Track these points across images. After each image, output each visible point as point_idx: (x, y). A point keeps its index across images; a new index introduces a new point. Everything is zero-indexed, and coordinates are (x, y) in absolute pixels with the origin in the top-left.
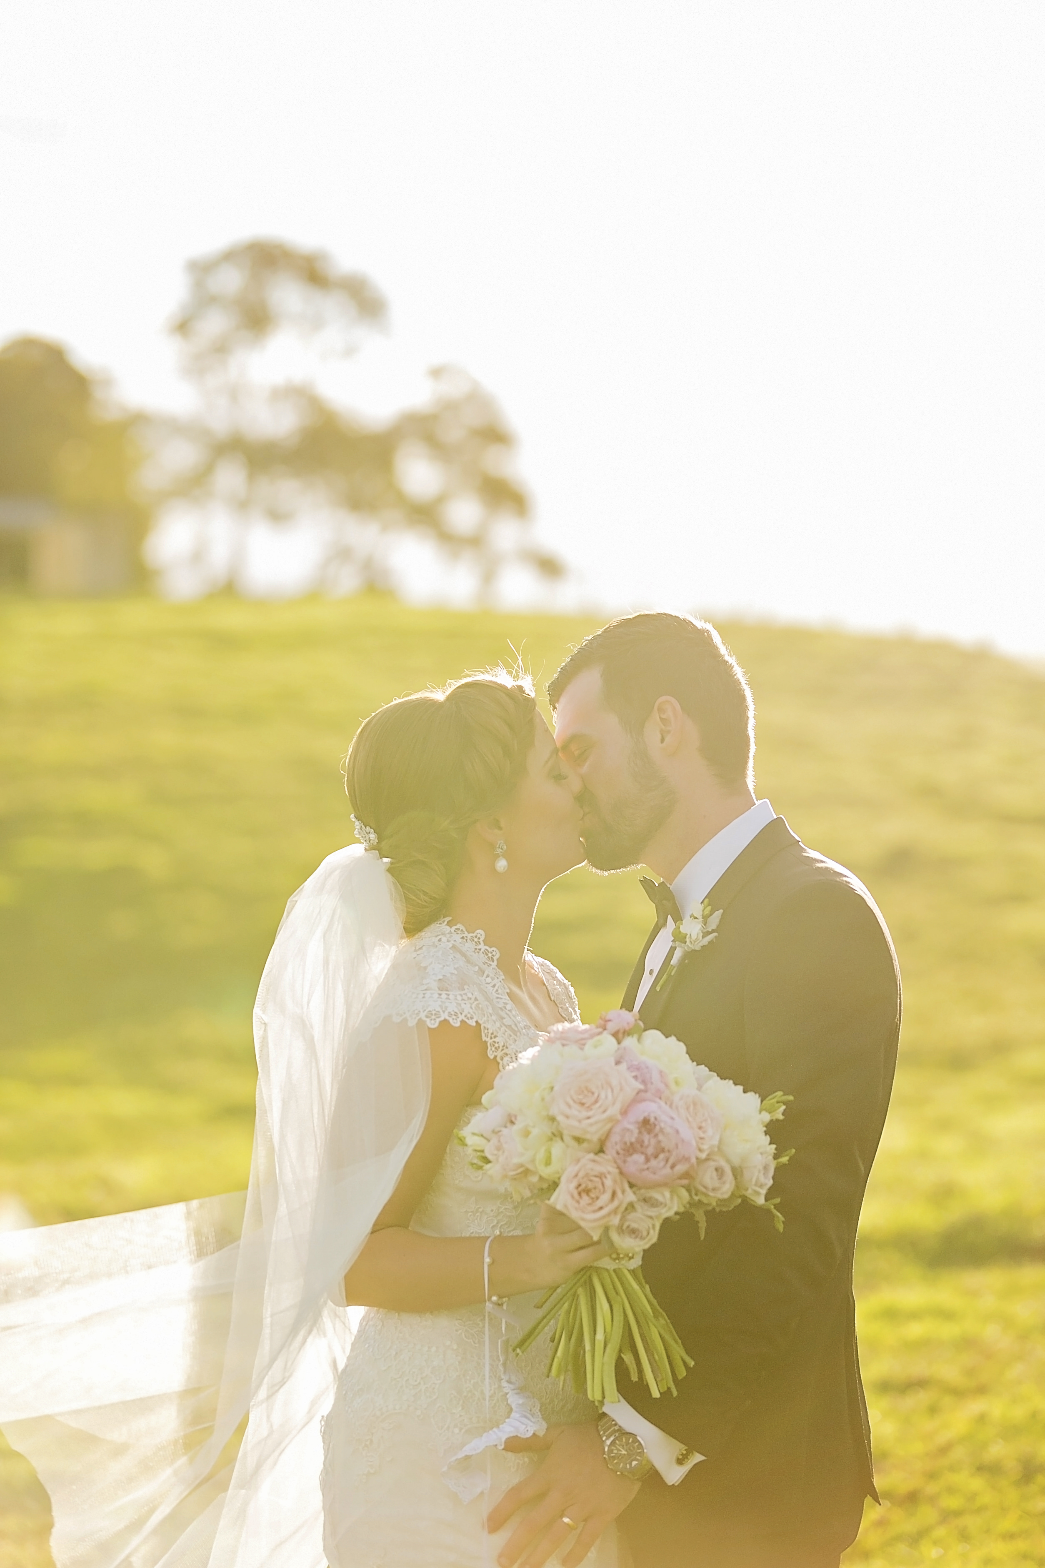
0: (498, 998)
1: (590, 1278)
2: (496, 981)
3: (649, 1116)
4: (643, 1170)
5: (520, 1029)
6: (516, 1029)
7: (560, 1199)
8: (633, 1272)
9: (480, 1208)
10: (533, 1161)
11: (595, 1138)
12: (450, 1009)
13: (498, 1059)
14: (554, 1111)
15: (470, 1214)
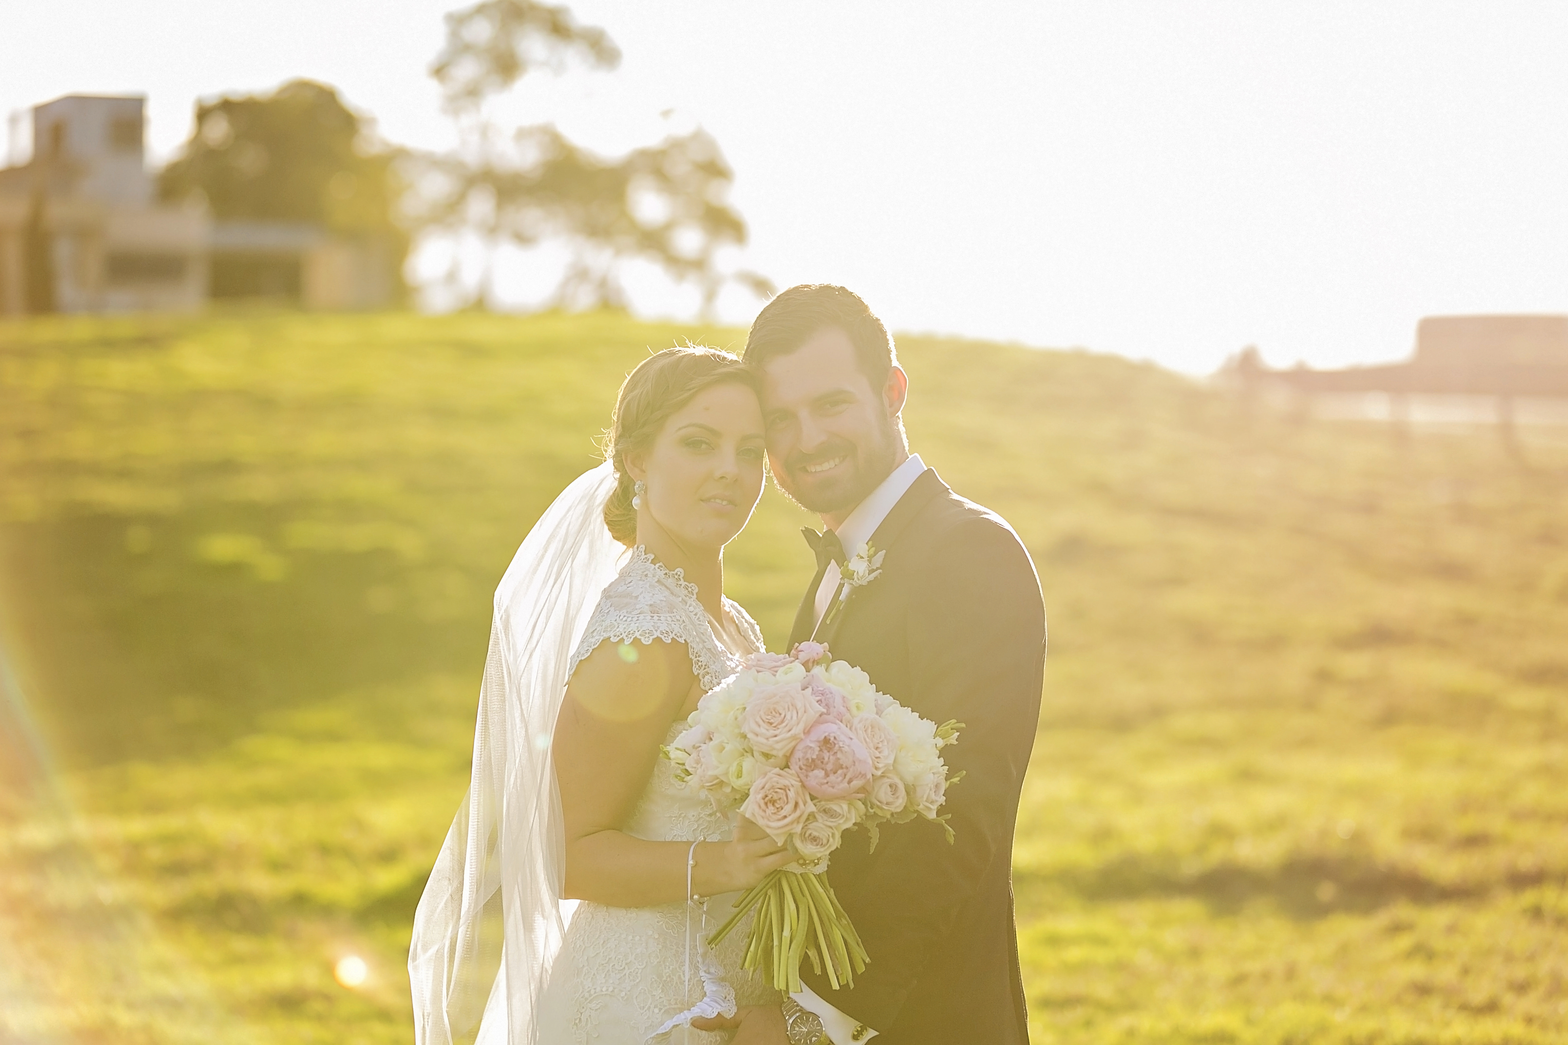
0: (700, 624)
1: (779, 880)
2: (697, 610)
3: (829, 735)
4: (822, 784)
5: (718, 653)
6: (715, 652)
7: (749, 808)
8: (818, 877)
9: (683, 813)
10: (727, 774)
11: (781, 754)
12: (661, 629)
13: (700, 677)
14: (745, 729)
15: (674, 818)
